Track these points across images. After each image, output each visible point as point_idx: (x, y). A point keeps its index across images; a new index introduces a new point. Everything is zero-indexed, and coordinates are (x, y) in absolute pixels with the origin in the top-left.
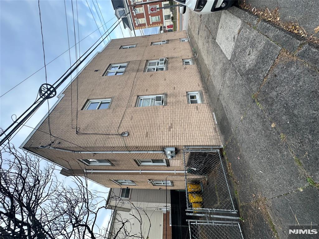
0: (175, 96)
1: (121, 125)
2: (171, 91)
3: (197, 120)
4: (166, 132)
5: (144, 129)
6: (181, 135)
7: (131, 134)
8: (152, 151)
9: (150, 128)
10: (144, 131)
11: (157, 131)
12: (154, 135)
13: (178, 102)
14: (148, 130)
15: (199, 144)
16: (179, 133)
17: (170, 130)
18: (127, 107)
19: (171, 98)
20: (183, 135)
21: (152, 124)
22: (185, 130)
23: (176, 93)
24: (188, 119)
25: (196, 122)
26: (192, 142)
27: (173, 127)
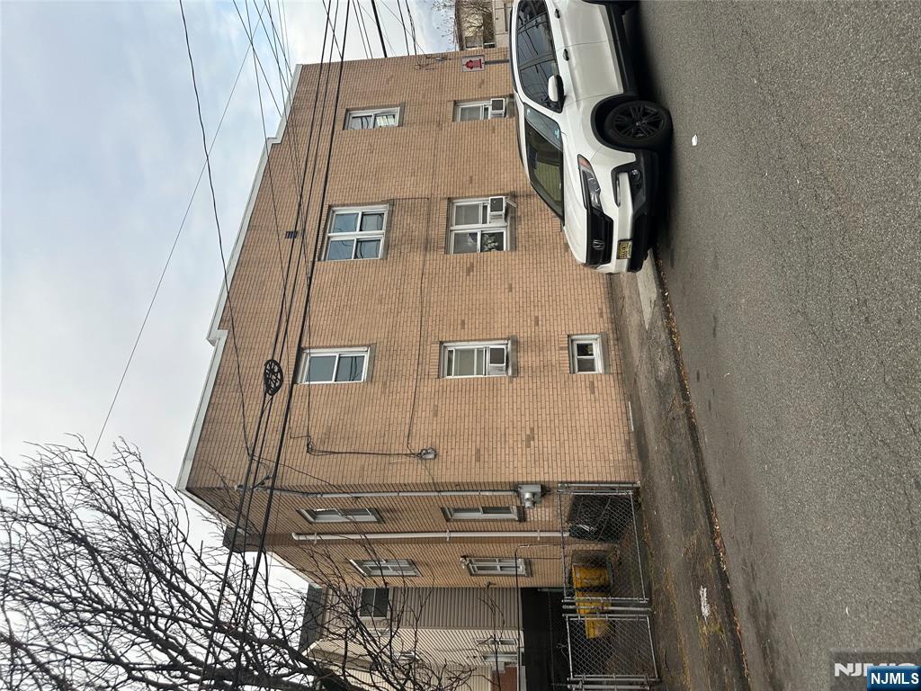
0: (539, 346)
1: (414, 431)
2: (529, 332)
3: (590, 419)
4: (520, 450)
5: (470, 443)
6: (554, 458)
7: (441, 454)
8: (490, 490)
9: (483, 439)
10: (470, 447)
11: (499, 446)
12: (495, 455)
13: (546, 367)
14: (478, 443)
15: (591, 480)
16: (550, 452)
17: (528, 446)
18: (419, 377)
19: (530, 354)
20: (558, 456)
21: (487, 428)
22: (562, 445)
23: (541, 336)
24: (569, 418)
25: (586, 425)
26: (577, 474)
27: (536, 436)
